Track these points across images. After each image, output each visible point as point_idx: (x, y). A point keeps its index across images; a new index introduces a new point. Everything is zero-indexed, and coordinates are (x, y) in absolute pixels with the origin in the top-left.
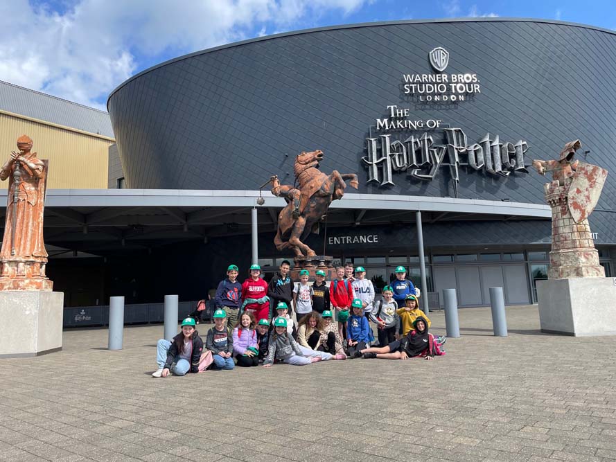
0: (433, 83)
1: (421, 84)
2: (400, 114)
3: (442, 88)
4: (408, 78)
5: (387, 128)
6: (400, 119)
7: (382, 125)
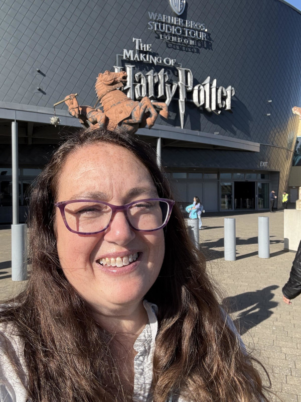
0: (171, 25)
1: (162, 23)
2: (143, 48)
3: (178, 30)
4: (152, 15)
5: (132, 59)
6: (143, 52)
7: (128, 57)
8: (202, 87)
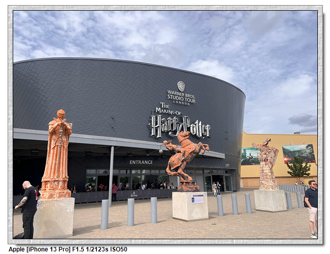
0: (178, 96)
1: (174, 95)
2: (165, 107)
3: (182, 99)
4: (169, 92)
6: (166, 109)
7: (158, 111)
8: (194, 125)
